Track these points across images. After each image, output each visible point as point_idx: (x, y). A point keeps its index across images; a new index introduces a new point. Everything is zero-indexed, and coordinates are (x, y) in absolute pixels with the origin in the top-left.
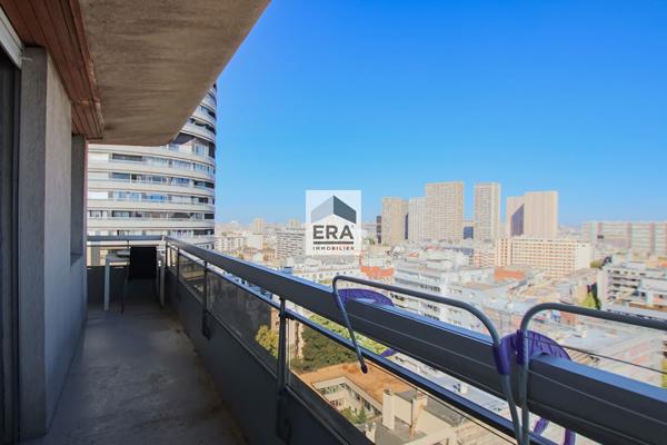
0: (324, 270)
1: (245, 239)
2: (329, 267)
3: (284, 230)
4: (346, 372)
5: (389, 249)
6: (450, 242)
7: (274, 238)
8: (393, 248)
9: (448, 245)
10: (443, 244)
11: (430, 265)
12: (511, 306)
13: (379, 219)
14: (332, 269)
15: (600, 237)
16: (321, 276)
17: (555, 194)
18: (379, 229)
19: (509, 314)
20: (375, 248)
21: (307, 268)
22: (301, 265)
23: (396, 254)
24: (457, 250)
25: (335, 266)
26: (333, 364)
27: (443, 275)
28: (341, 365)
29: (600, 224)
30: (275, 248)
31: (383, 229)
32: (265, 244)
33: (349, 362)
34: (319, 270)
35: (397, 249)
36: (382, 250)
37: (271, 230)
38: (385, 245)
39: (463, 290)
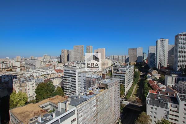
0: (42, 72)
1: (12, 63)
2: (44, 70)
3: (28, 60)
4: (50, 100)
5: (64, 64)
6: (81, 61)
7: (24, 63)
8: (65, 64)
9: (80, 62)
10: (79, 62)
11: (73, 68)
12: (92, 76)
13: (61, 56)
14: (45, 71)
15: (113, 59)
16: (41, 73)
17: (105, 49)
18: (61, 59)
19: (92, 78)
20: (59, 64)
21: (36, 72)
22: (34, 71)
23: (66, 65)
24: (82, 63)
25: (46, 70)
26: (46, 99)
27: (76, 70)
28: (48, 99)
29: (113, 56)
30: (25, 66)
31: (62, 59)
32: (21, 65)
33: (51, 97)
34: (41, 72)
35: (66, 64)
36: (61, 65)
37: (23, 60)
38: (63, 63)
39: (82, 73)
